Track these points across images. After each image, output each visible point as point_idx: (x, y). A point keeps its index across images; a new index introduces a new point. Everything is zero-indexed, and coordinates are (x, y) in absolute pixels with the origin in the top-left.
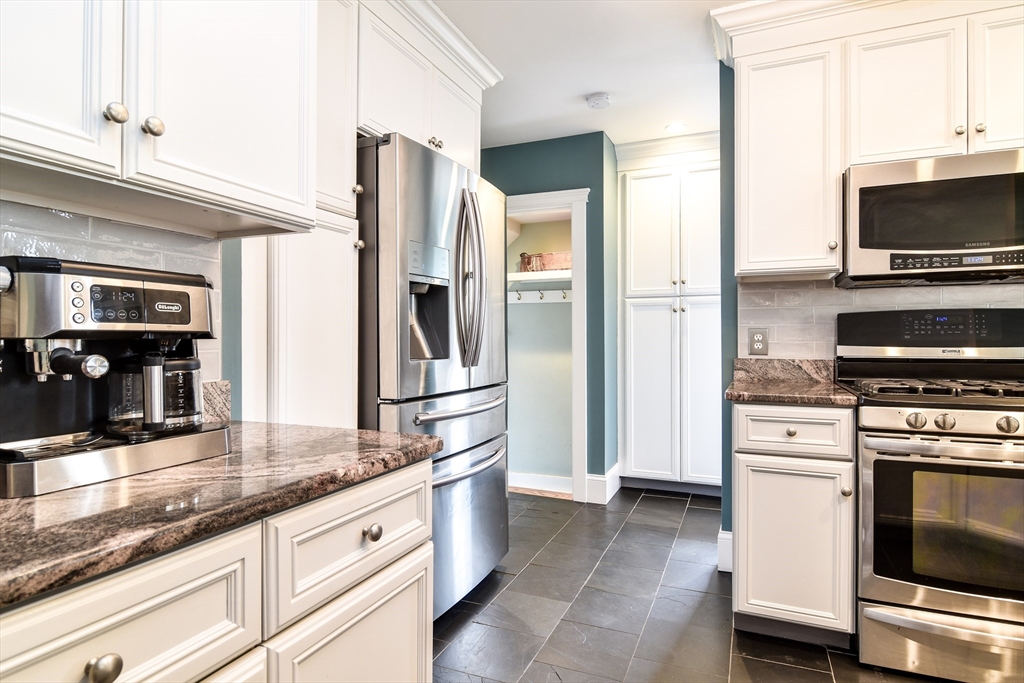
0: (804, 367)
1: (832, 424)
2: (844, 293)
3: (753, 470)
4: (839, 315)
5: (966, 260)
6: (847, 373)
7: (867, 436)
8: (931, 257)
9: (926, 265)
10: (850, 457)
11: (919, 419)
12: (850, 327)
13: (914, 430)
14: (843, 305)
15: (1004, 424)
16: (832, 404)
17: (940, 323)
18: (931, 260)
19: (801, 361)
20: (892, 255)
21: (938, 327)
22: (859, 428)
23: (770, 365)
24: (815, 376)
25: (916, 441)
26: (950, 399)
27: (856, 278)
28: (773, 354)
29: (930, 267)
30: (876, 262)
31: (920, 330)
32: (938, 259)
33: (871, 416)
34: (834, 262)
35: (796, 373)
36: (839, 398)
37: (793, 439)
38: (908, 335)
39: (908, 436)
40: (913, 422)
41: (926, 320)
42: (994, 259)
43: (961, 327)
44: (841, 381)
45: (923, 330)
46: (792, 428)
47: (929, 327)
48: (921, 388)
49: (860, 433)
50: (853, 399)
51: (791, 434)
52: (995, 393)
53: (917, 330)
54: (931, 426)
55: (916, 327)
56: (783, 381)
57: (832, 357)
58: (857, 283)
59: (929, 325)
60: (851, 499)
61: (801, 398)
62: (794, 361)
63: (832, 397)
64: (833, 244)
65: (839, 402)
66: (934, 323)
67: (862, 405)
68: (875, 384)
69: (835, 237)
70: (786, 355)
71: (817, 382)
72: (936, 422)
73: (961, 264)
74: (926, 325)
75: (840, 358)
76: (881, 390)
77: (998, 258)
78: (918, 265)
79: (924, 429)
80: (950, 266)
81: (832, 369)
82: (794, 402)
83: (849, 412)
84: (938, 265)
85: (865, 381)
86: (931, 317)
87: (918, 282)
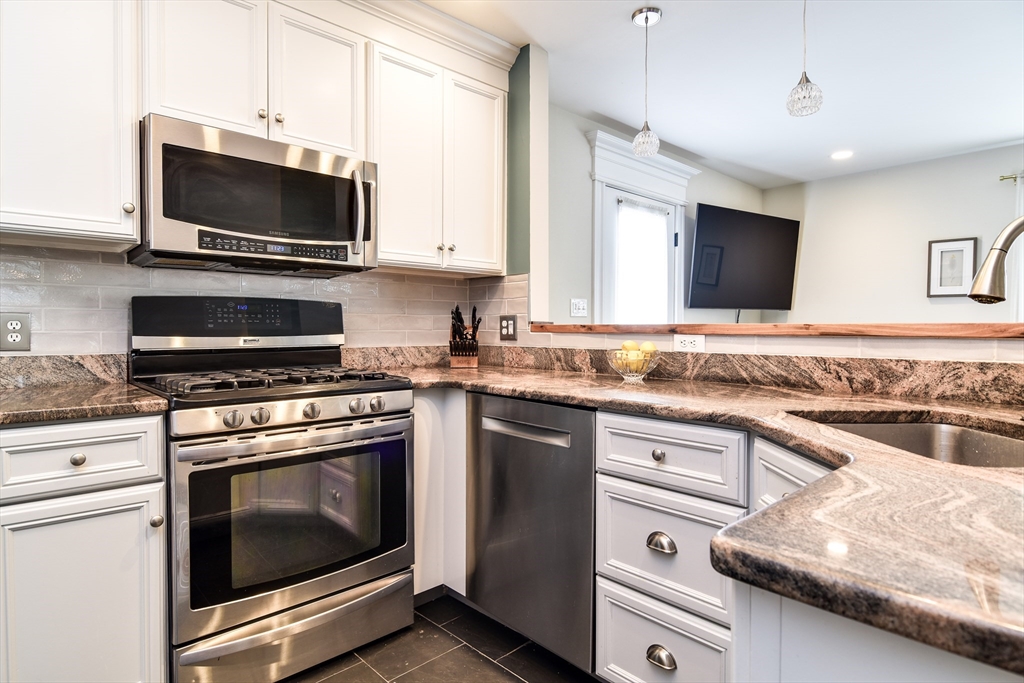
0: (87, 365)
1: (136, 439)
2: (138, 271)
3: (14, 530)
4: (134, 298)
5: (270, 248)
6: (144, 370)
7: (181, 446)
8: (240, 239)
9: (235, 248)
10: (160, 475)
11: (238, 417)
12: (147, 314)
13: (232, 430)
14: (138, 286)
15: (308, 410)
16: (137, 413)
17: (241, 312)
18: (239, 243)
19: (82, 358)
20: (200, 231)
21: (240, 316)
22: (169, 438)
23: (34, 365)
24: (103, 376)
25: (233, 443)
26: (264, 391)
27: (158, 254)
28: (38, 348)
29: (238, 250)
30: (183, 236)
31: (223, 318)
32: (245, 243)
33: (186, 421)
34: (129, 230)
35: (74, 373)
36: (145, 403)
37: (82, 469)
38: (211, 323)
39: (225, 438)
40: (231, 421)
41: (228, 308)
42: (292, 250)
43: (259, 316)
44: (137, 380)
45: (226, 318)
46: (78, 454)
47: (231, 315)
48: (234, 380)
49: (172, 444)
50: (163, 402)
51: (76, 463)
52: (298, 381)
53: (220, 318)
54: (248, 424)
55: (220, 315)
56: (56, 386)
57: (124, 350)
58: (158, 260)
59: (231, 313)
60: (162, 528)
61: (92, 410)
62: (71, 358)
63: (136, 403)
64: (129, 206)
65: (145, 409)
66: (237, 312)
67: (175, 410)
68: (186, 381)
69: (131, 198)
70: (61, 350)
71: (106, 383)
72: (253, 418)
73: (265, 252)
74: (228, 313)
75: (136, 352)
76: (193, 388)
77: (296, 250)
78: (227, 247)
79: (242, 427)
80: (256, 252)
81: (124, 366)
82: (82, 417)
83: (158, 420)
84: (245, 249)
85: (170, 377)
86: (233, 305)
87: (222, 266)
